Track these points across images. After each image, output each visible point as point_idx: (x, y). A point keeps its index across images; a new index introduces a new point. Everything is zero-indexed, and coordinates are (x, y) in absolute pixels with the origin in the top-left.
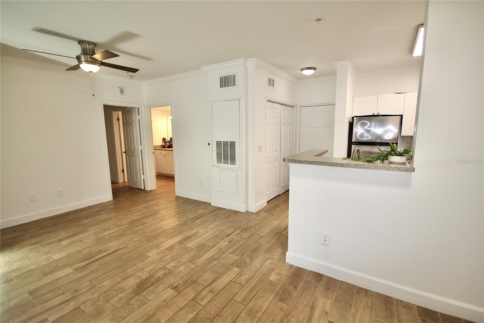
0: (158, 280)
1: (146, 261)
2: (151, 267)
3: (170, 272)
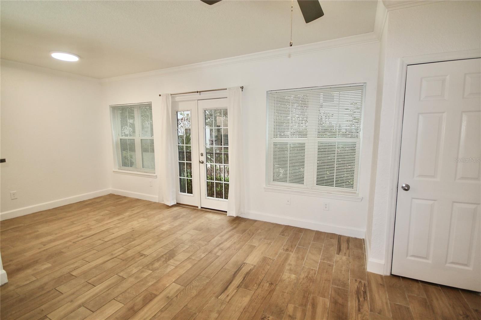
1: (176, 276)
2: (168, 270)
3: (147, 267)
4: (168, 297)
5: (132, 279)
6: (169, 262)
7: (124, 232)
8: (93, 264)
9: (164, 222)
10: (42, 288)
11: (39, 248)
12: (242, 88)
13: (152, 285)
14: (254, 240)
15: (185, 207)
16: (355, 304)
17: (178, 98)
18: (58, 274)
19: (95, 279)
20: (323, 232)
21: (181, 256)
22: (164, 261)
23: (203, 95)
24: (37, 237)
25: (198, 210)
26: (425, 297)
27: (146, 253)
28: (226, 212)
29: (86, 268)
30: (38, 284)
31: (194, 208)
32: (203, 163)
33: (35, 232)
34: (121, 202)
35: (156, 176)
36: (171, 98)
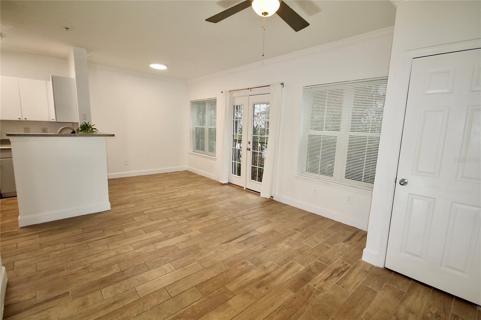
0: (195, 215)
1: (201, 227)
2: (199, 222)
3: (186, 218)
4: (190, 236)
5: (174, 222)
6: (201, 219)
7: (183, 195)
8: (157, 210)
9: (212, 194)
10: (126, 216)
11: (132, 196)
12: (282, 84)
13: (184, 228)
14: (274, 218)
15: (234, 186)
16: (326, 276)
17: (235, 94)
18: (136, 211)
19: (154, 217)
20: (344, 224)
21: (211, 217)
22: (199, 217)
23: (254, 91)
24: (134, 190)
25: (243, 190)
26: (406, 291)
27: (190, 210)
28: (260, 193)
29: (152, 211)
30: (124, 214)
31: (240, 188)
32: (249, 150)
33: (133, 187)
34: (191, 177)
35: (216, 159)
36: (230, 94)
